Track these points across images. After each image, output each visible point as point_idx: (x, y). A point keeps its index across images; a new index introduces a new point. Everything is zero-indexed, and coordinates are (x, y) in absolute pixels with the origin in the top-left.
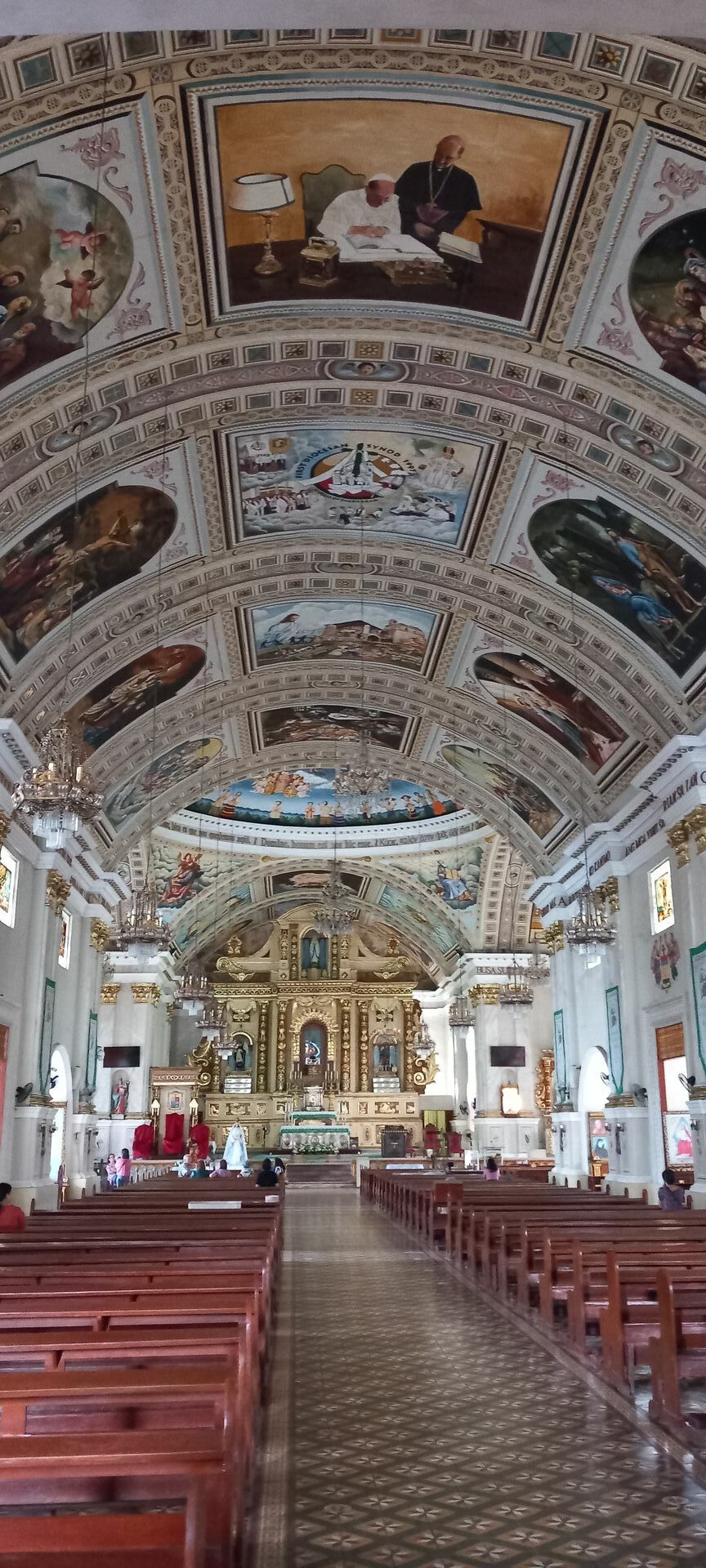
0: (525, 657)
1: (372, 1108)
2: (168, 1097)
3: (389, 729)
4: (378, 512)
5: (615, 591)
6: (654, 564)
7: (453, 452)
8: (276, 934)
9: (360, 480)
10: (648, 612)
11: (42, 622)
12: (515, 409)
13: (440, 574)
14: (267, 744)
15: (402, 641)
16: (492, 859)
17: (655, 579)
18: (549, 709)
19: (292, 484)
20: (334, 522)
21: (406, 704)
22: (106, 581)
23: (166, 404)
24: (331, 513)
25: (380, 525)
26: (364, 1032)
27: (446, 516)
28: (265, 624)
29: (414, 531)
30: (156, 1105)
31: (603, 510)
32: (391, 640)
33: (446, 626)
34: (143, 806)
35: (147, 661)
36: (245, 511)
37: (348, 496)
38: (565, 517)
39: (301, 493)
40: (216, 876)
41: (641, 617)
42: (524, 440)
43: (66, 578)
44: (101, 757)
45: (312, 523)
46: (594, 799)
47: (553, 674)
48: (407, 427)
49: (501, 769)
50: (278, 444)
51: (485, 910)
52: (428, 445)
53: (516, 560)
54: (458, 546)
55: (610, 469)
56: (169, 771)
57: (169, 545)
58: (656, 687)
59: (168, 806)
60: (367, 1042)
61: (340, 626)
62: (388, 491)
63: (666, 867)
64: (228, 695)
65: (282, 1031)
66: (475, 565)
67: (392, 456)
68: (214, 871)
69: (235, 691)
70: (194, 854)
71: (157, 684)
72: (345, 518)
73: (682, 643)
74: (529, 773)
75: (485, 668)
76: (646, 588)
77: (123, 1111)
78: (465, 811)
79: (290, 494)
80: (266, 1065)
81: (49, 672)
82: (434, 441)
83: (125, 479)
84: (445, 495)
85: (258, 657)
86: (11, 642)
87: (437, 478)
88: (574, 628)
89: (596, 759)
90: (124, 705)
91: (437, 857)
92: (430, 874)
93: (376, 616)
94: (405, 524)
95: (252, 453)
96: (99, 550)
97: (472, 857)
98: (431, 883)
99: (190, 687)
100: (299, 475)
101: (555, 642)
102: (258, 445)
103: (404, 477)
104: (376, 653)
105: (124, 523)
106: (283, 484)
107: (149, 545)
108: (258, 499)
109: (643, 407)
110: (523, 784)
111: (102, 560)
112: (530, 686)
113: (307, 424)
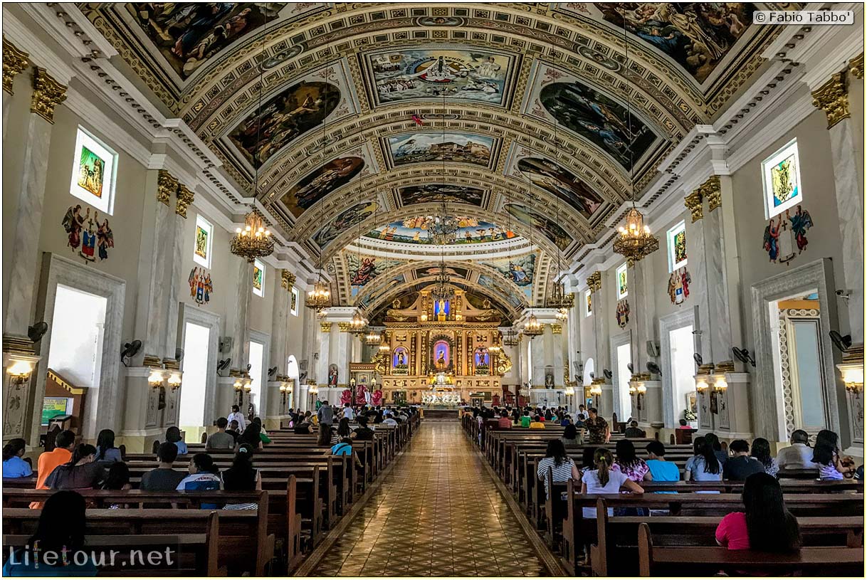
0: (545, 160)
1: (475, 384)
2: (360, 377)
3: (474, 196)
4: (456, 89)
5: (590, 127)
6: (609, 115)
7: (493, 59)
8: (419, 299)
9: (443, 74)
10: (609, 138)
11: (269, 150)
12: (525, 39)
13: (493, 118)
14: (404, 205)
15: (476, 152)
16: (540, 261)
17: (611, 123)
18: (561, 186)
19: (404, 77)
20: (431, 94)
21: (482, 183)
22: (303, 129)
23: (328, 42)
24: (428, 90)
25: (457, 95)
26: (470, 347)
27: (494, 90)
28: (396, 146)
29: (476, 98)
30: (353, 381)
31: (580, 88)
32: (470, 152)
33: (500, 144)
34: (336, 236)
35: (331, 166)
36: (379, 91)
37: (437, 82)
38: (559, 91)
39: (410, 81)
40: (383, 269)
41: (605, 141)
42: (533, 54)
43: (280, 128)
44: (309, 213)
45: (418, 95)
46: (590, 232)
47: (562, 169)
48: (467, 48)
49: (538, 216)
50: (394, 58)
51: (537, 286)
52: (480, 56)
53: (535, 112)
54: (502, 105)
55: (581, 68)
56: (349, 219)
57: (337, 109)
58: (616, 176)
59: (350, 236)
60: (471, 352)
61: (440, 145)
62: (459, 79)
63: (624, 267)
64: (379, 180)
65: (423, 346)
66: (513, 114)
67: (459, 62)
68: (382, 267)
69: (383, 179)
70: (371, 259)
71: (337, 178)
72: (437, 93)
73: (628, 154)
74: (554, 219)
75: (524, 165)
76: (607, 127)
77: (336, 383)
78: (521, 238)
79: (404, 82)
80: (415, 362)
81: (276, 174)
82: (482, 54)
83: (309, 78)
84: (491, 80)
85: (394, 162)
86: (252, 161)
87: (486, 71)
88: (570, 146)
89: (588, 212)
90: (320, 187)
91: (508, 260)
92: (506, 268)
93: (460, 140)
94: (472, 95)
95: (380, 63)
96: (298, 113)
97: (529, 259)
98: (507, 273)
99: (357, 177)
100: (408, 72)
101: (561, 153)
102: (384, 59)
103: (467, 72)
104: (461, 158)
105: (311, 100)
106: (399, 77)
107: (326, 110)
108: (386, 84)
109: (595, 38)
110: (550, 223)
111: (300, 118)
112: (550, 175)
113: (409, 48)
